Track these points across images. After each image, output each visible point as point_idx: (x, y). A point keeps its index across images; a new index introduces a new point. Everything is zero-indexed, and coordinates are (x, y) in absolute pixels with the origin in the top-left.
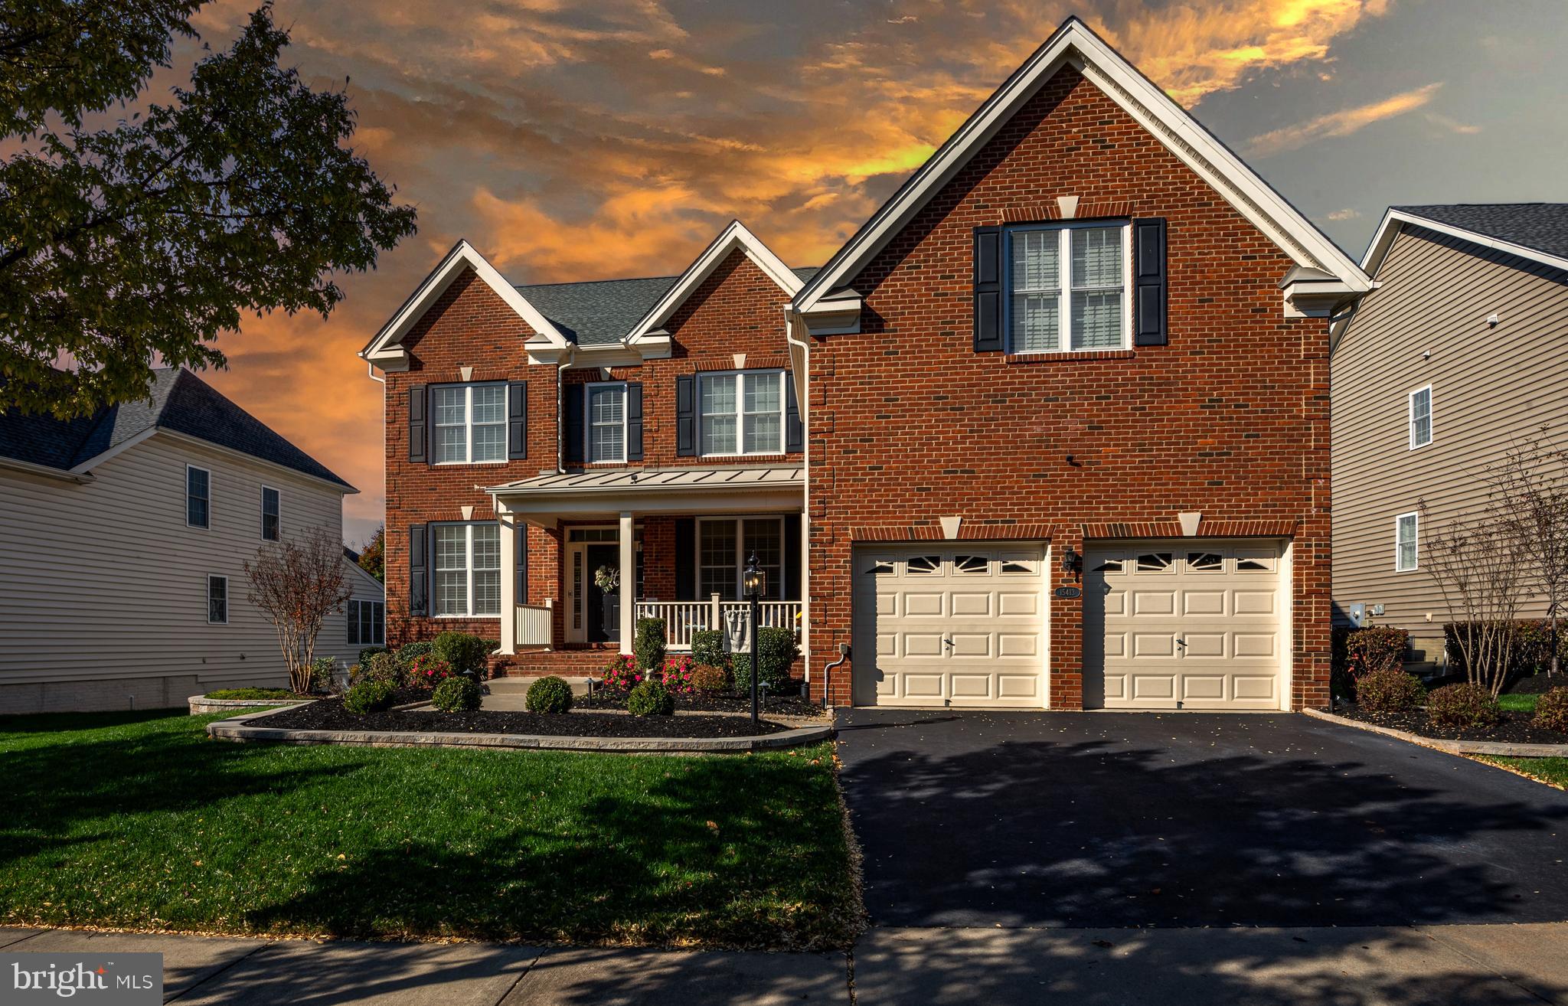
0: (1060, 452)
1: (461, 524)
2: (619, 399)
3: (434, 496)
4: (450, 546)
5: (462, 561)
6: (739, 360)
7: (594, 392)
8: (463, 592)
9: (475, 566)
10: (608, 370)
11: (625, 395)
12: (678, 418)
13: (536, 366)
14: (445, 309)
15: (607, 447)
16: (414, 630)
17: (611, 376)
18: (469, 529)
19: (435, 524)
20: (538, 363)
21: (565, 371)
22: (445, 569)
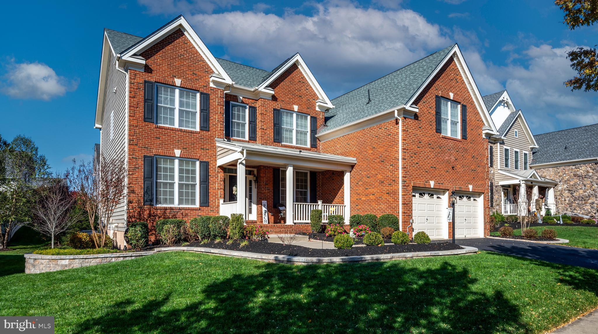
0: (451, 165)
1: (173, 158)
2: (244, 112)
3: (158, 142)
4: (165, 169)
5: (172, 178)
6: (296, 108)
7: (234, 106)
8: (172, 193)
9: (180, 181)
10: (241, 98)
11: (247, 111)
12: (274, 126)
13: (214, 88)
14: (166, 46)
15: (238, 132)
16: (146, 213)
17: (242, 101)
18: (177, 162)
19: (157, 157)
20: (215, 87)
21: (226, 94)
22: (162, 181)
